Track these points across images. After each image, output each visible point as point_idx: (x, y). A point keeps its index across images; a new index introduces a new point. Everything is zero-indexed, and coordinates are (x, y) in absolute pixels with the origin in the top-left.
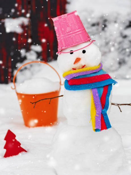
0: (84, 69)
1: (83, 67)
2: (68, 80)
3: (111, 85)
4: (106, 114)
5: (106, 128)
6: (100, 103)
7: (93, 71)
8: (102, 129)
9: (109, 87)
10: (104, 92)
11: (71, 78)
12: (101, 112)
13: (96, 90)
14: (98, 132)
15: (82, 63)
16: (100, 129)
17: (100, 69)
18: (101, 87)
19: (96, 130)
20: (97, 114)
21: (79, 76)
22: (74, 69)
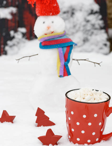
0: (53, 34)
1: (52, 33)
2: (42, 42)
3: (72, 46)
4: (67, 66)
5: (68, 75)
6: (63, 58)
7: (59, 35)
8: (64, 76)
10: (67, 50)
11: (44, 40)
12: (64, 64)
13: (61, 49)
14: (62, 78)
15: (51, 30)
16: (63, 75)
17: (64, 34)
18: (65, 47)
19: (60, 76)
20: (61, 65)
21: (49, 39)
22: (46, 34)
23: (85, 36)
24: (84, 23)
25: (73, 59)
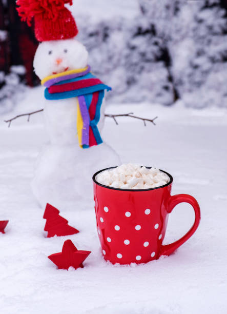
0: (67, 73)
1: (66, 69)
2: (48, 87)
3: (102, 91)
4: (95, 127)
5: (97, 144)
6: (87, 114)
7: (78, 74)
8: (91, 144)
9: (100, 94)
10: (93, 99)
11: (51, 84)
12: (89, 124)
13: (82, 98)
14: (86, 150)
15: (64, 65)
16: (88, 144)
17: (87, 72)
18: (90, 94)
19: (84, 146)
20: (84, 127)
21: (61, 82)
22: (55, 73)
23: (130, 74)
24: (126, 52)
25: (106, 116)
